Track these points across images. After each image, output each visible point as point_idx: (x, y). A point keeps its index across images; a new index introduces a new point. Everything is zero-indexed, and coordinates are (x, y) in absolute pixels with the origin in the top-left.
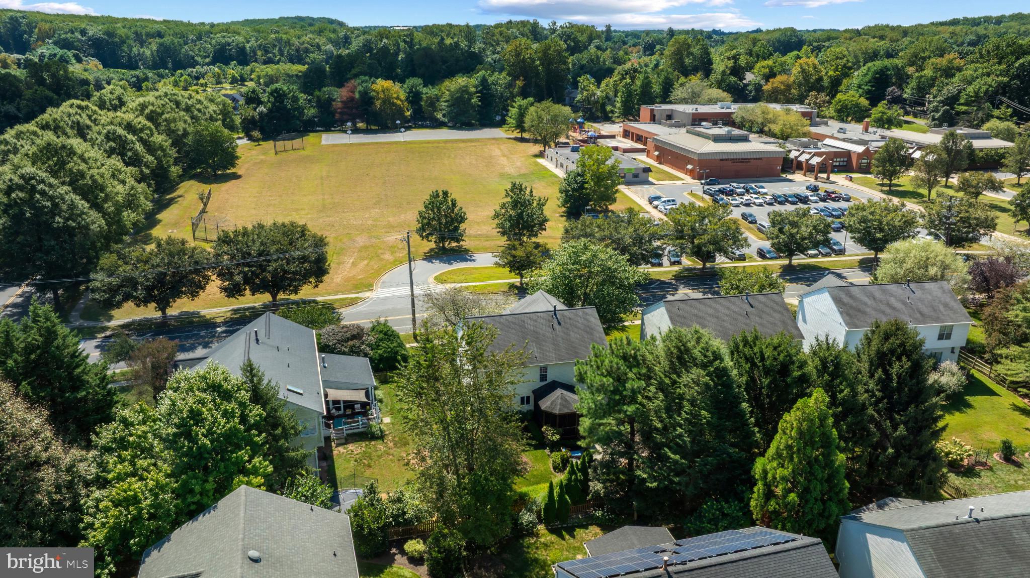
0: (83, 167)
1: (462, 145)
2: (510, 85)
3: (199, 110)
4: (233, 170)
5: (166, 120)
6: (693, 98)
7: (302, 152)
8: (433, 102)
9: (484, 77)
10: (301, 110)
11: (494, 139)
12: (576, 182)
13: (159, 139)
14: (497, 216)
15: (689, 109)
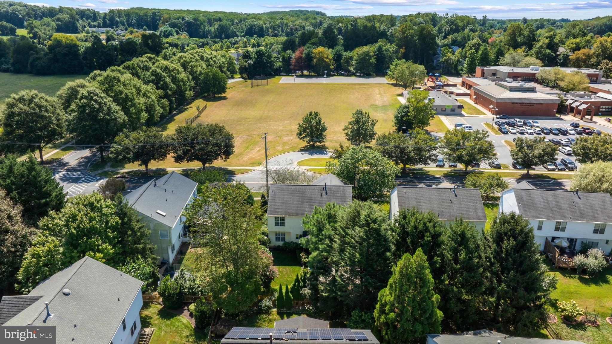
0: (122, 88)
1: (357, 87)
2: (396, 52)
3: (214, 61)
4: (223, 95)
5: (191, 66)
6: (515, 63)
7: (266, 87)
8: (348, 61)
9: (380, 46)
10: (272, 63)
11: (379, 84)
12: (403, 111)
13: (183, 75)
14: (346, 129)
15: (508, 70)
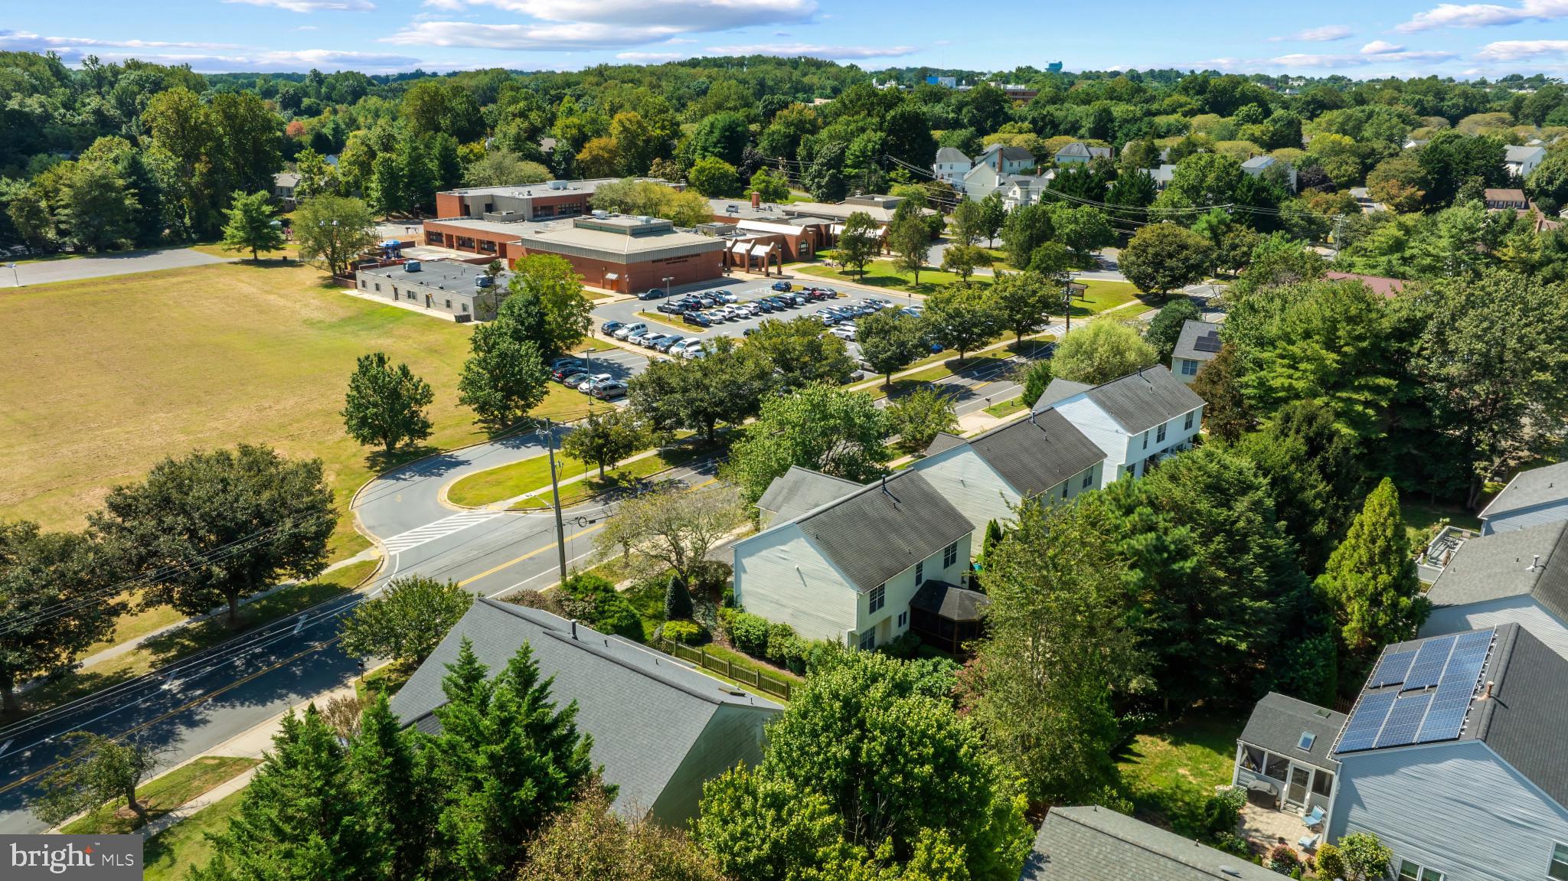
2: (185, 171)
9: (133, 158)
12: (530, 315)
15: (517, 192)
